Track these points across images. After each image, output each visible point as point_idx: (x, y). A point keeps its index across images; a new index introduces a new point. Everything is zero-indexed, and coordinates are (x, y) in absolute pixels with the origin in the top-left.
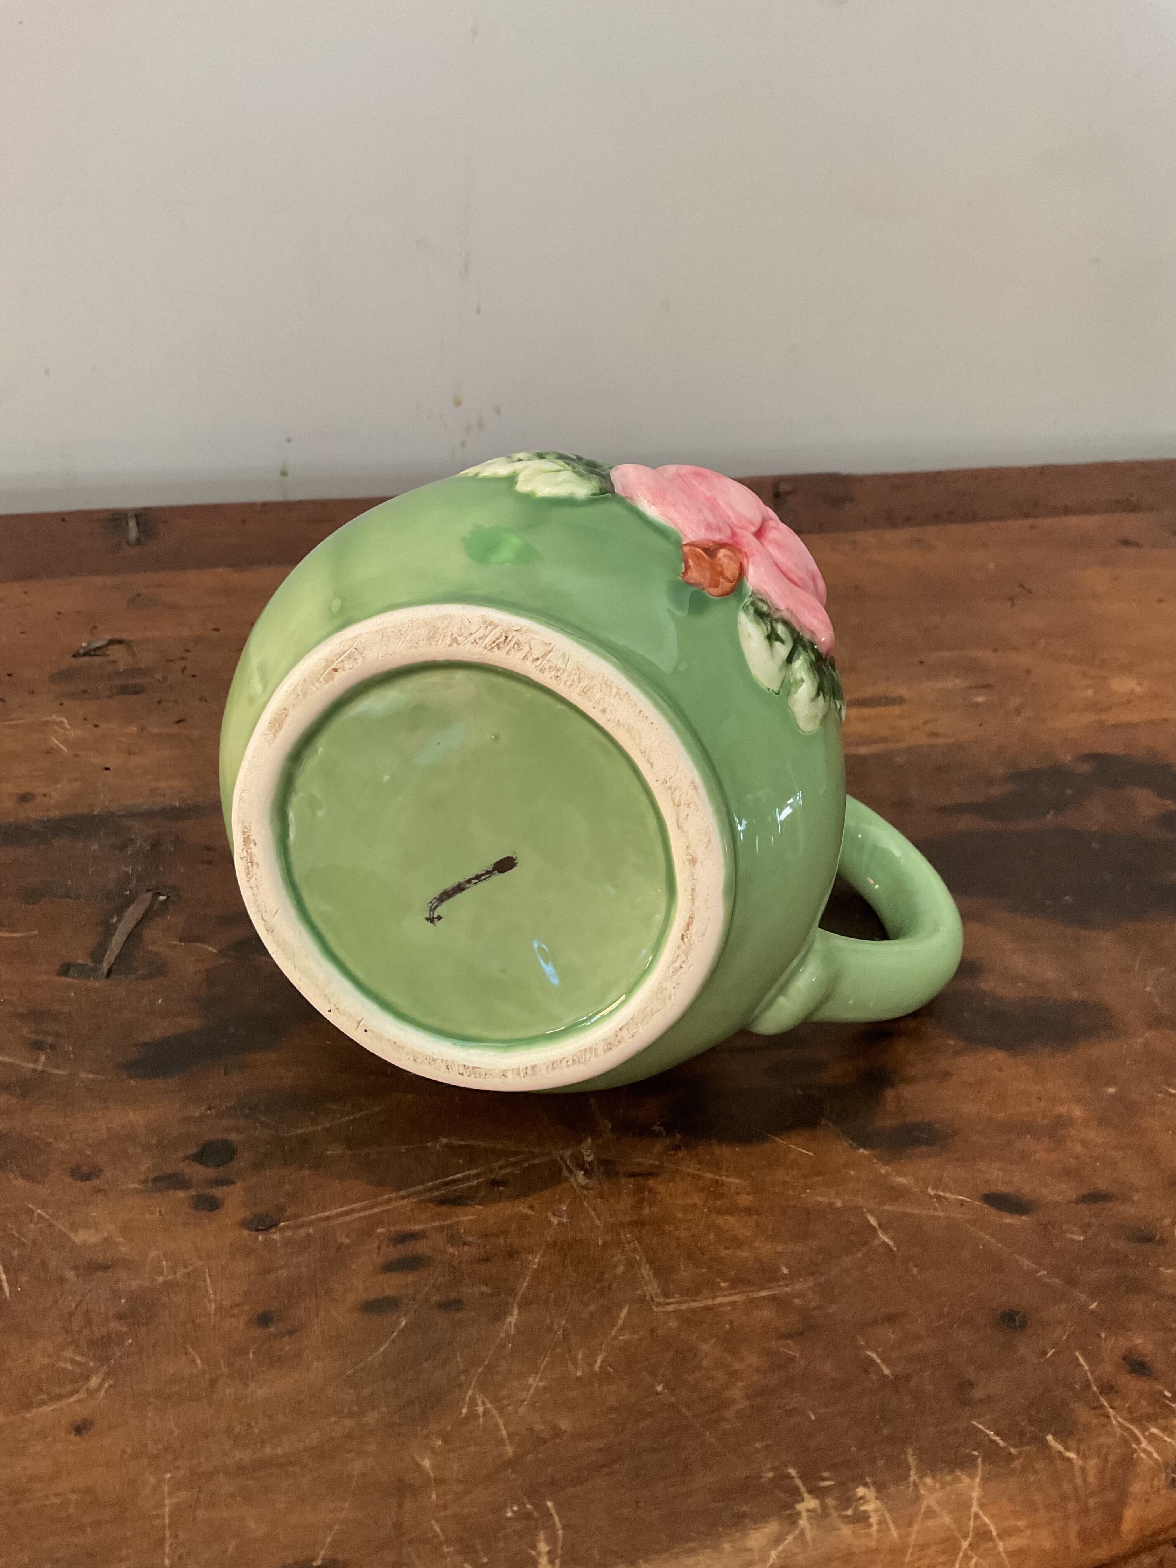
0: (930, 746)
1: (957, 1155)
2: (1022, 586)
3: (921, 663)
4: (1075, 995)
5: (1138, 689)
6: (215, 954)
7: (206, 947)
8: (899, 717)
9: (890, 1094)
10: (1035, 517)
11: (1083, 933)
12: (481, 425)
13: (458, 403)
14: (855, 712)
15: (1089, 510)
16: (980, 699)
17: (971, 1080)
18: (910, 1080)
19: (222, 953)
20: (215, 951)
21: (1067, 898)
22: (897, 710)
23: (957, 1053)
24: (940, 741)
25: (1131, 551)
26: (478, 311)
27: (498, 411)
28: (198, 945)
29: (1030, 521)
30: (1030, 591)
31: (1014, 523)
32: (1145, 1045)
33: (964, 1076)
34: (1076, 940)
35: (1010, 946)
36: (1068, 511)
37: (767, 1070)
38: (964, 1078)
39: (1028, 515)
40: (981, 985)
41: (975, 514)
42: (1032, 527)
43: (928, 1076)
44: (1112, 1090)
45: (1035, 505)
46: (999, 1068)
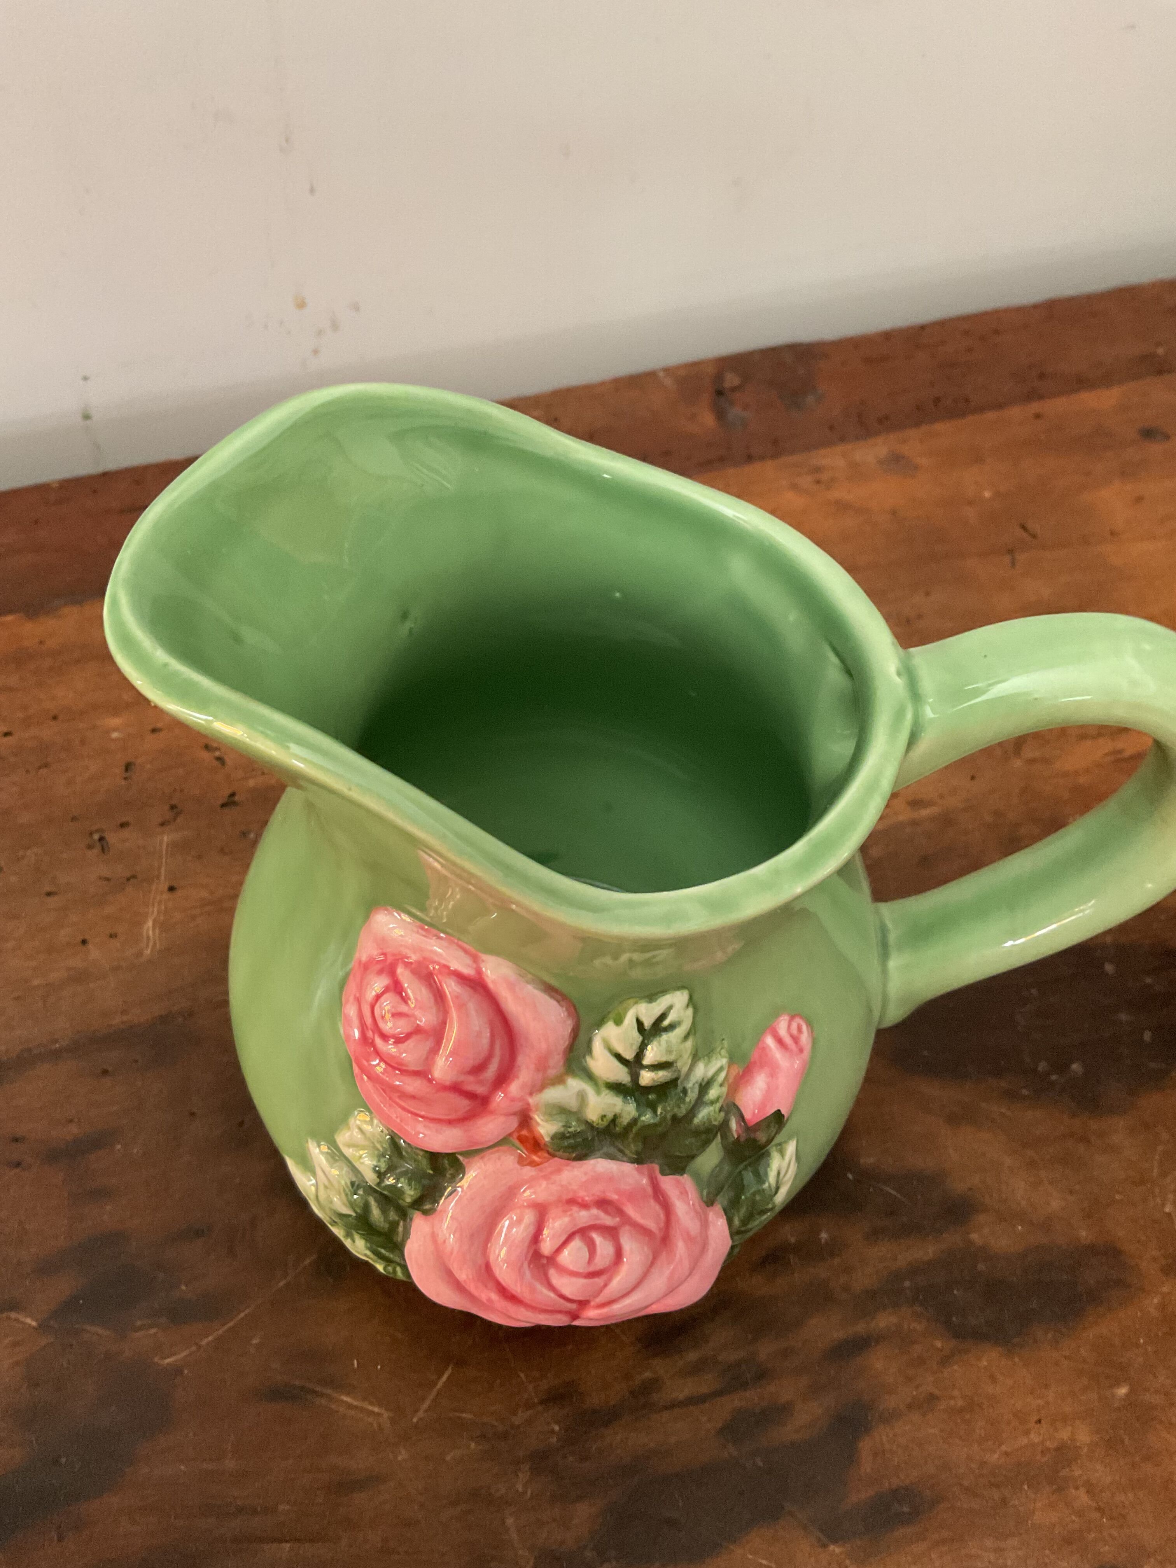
0: (914, 823)
1: (945, 1534)
2: (1024, 528)
4: (1084, 1234)
6: (35, 1329)
7: (22, 1317)
9: (865, 1445)
10: (1041, 397)
11: (1094, 1125)
12: (335, 326)
13: (301, 304)
15: (1106, 380)
17: (960, 1403)
18: (889, 1418)
19: (43, 1327)
20: (34, 1324)
21: (1074, 1066)
23: (945, 1360)
24: (925, 812)
25: (1155, 449)
26: (312, 191)
27: (356, 308)
28: (13, 1315)
29: (1035, 407)
30: (1034, 536)
31: (1015, 412)
32: (1163, 1306)
33: (953, 1398)
34: (1084, 1139)
35: (1008, 1161)
36: (1081, 383)
37: (720, 1431)
38: (952, 1403)
39: (1033, 395)
40: (974, 1236)
41: (967, 400)
42: (1038, 416)
43: (910, 1407)
44: (1123, 1391)
45: (1042, 376)
46: (993, 1379)
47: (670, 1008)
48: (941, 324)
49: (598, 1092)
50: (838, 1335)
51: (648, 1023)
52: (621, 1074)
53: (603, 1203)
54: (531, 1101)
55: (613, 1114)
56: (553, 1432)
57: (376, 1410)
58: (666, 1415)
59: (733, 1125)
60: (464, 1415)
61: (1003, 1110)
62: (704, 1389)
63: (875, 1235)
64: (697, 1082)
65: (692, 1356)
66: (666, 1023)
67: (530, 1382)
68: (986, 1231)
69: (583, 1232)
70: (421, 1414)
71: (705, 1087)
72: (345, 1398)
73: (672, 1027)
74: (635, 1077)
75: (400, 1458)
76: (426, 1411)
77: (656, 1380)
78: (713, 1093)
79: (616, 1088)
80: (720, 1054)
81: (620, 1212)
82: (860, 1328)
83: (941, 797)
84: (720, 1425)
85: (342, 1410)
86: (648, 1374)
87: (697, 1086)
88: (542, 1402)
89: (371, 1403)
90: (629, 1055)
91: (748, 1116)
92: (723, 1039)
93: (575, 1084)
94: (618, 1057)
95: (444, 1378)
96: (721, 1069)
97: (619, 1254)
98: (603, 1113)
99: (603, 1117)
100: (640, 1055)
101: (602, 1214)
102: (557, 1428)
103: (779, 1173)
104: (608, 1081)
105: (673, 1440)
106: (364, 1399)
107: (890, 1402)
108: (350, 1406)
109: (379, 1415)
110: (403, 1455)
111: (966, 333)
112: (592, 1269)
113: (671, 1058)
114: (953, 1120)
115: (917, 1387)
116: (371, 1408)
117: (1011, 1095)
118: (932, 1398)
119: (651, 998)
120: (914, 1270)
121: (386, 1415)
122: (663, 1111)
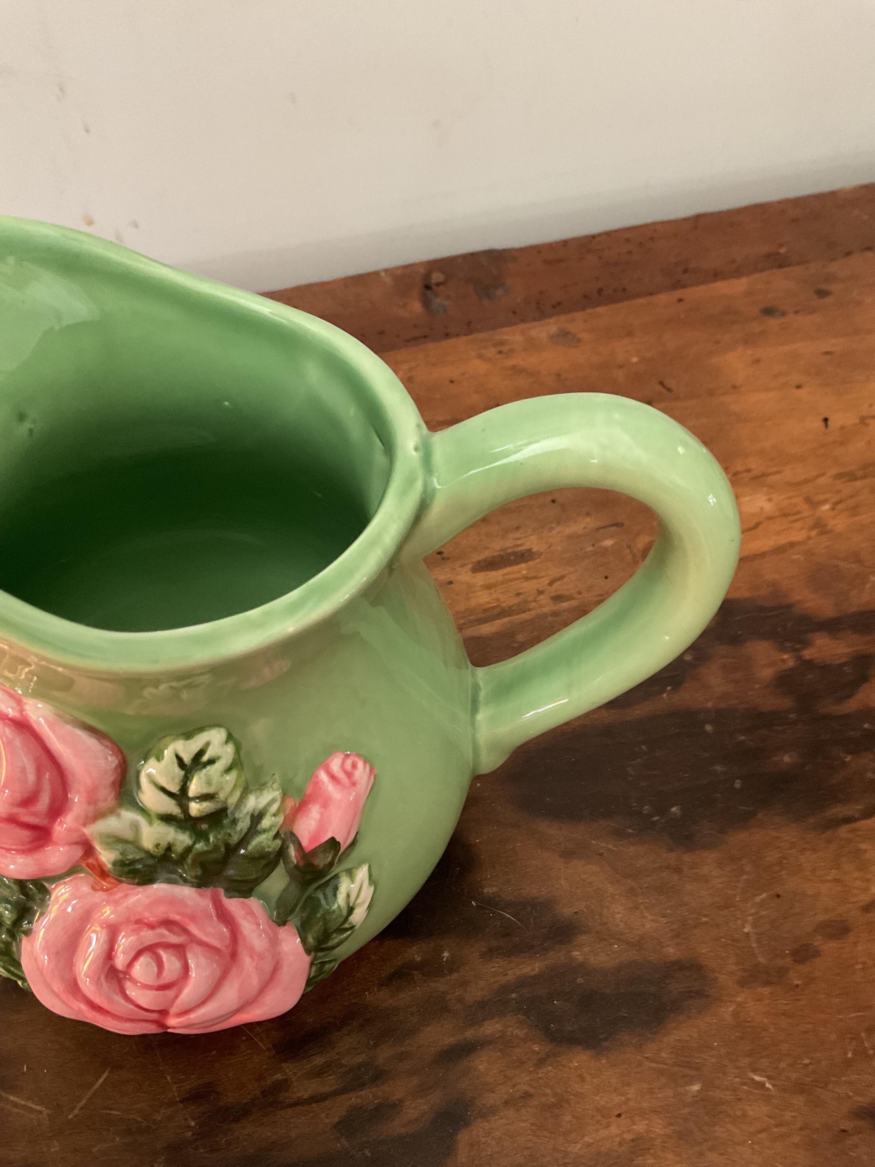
2: (661, 383)
3: (553, 501)
4: (671, 951)
5: (768, 507)
8: (527, 578)
9: (463, 1137)
10: (684, 286)
11: (687, 858)
13: (90, 222)
14: (481, 578)
15: (737, 273)
16: (608, 543)
17: (551, 1100)
18: (488, 1112)
21: (674, 809)
22: (522, 568)
23: (541, 1062)
24: (564, 605)
25: (773, 323)
27: (136, 225)
29: (678, 293)
30: (669, 390)
31: (662, 298)
32: (736, 1014)
33: (545, 1095)
34: (678, 870)
35: (611, 889)
36: (717, 275)
37: (336, 1126)
38: (543, 1099)
39: (677, 285)
40: (575, 954)
41: (624, 290)
42: (680, 300)
43: (506, 1103)
44: (696, 1087)
45: (685, 271)
46: (582, 1079)
47: (208, 744)
48: (608, 234)
49: (151, 823)
50: (450, 1041)
51: (187, 758)
52: (171, 807)
53: (168, 923)
54: (88, 831)
55: (167, 843)
56: (189, 1127)
57: (38, 1108)
58: (290, 1111)
59: (292, 852)
60: (113, 1112)
61: (610, 846)
62: (327, 1089)
63: (490, 953)
64: (248, 813)
65: (318, 1060)
66: (205, 758)
67: (175, 1083)
68: (586, 950)
69: (150, 949)
70: (76, 1111)
71: (257, 817)
72: (12, 1098)
73: (211, 762)
74: (185, 809)
75: (52, 1150)
76: (81, 1109)
77: (286, 1080)
78: (266, 823)
79: (167, 819)
80: (272, 788)
81: (185, 931)
82: (470, 1034)
83: (579, 593)
84: (336, 1120)
85: (8, 1107)
86: (278, 1076)
87: (248, 818)
88: (182, 1101)
89: (34, 1102)
90: (174, 788)
91: (305, 843)
92: (274, 774)
93: (129, 815)
94: (163, 790)
95: (101, 1080)
96: (273, 801)
97: (186, 968)
98: (157, 842)
99: (157, 846)
100: (184, 789)
101: (166, 932)
102: (193, 1124)
103: (348, 896)
104: (159, 812)
105: (293, 1134)
106: (28, 1099)
107: (490, 1099)
108: (16, 1105)
109: (40, 1112)
110: (55, 1147)
111: (628, 240)
112: (161, 982)
113: (211, 790)
114: (567, 855)
115: (514, 1086)
116: (34, 1106)
117: (619, 834)
118: (527, 1096)
119: (188, 736)
120: (521, 983)
121: (46, 1111)
122: (214, 839)
